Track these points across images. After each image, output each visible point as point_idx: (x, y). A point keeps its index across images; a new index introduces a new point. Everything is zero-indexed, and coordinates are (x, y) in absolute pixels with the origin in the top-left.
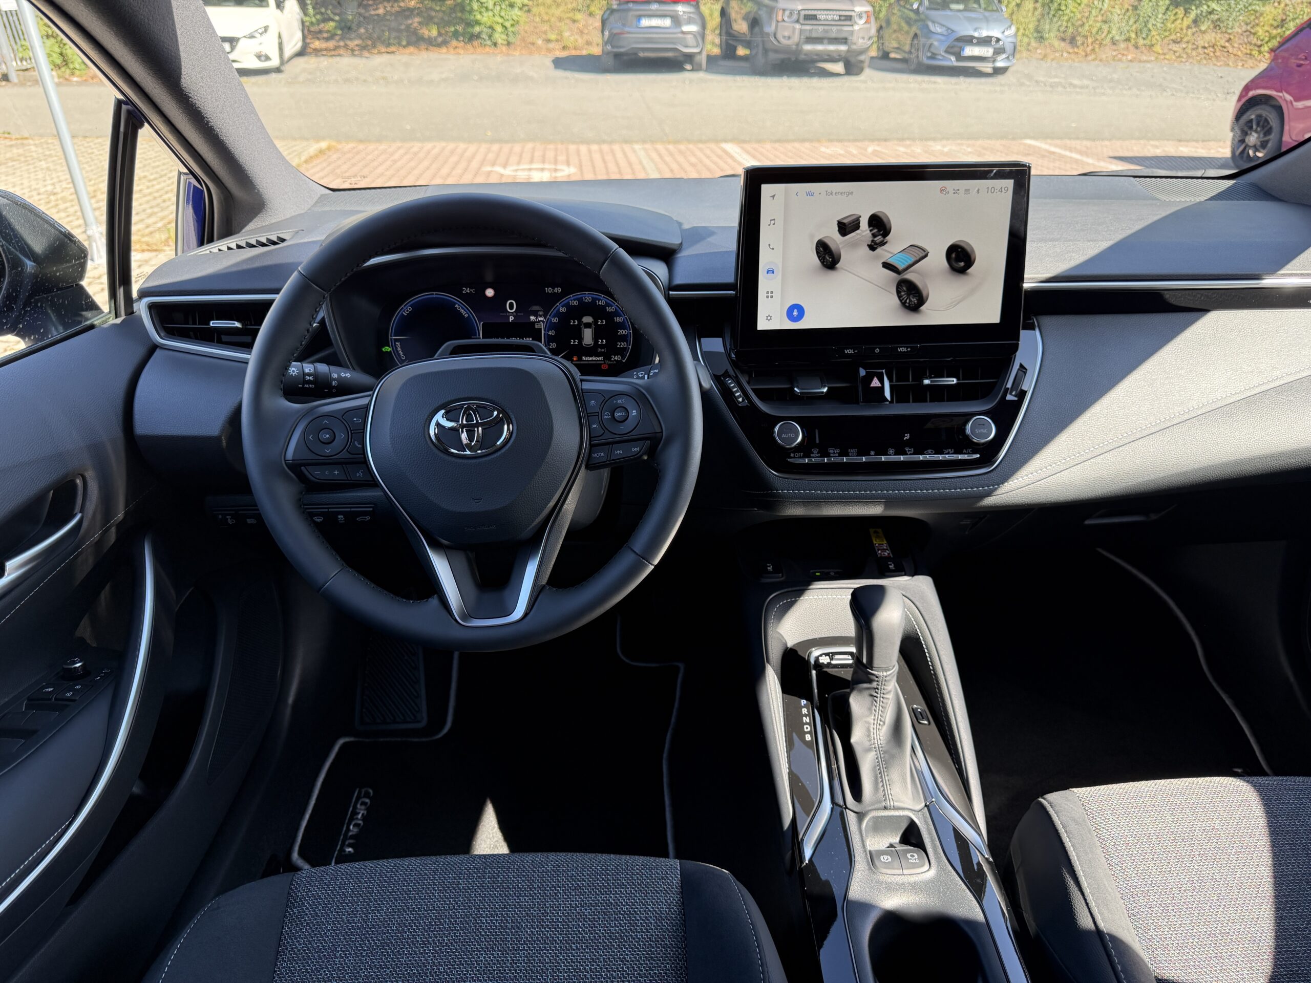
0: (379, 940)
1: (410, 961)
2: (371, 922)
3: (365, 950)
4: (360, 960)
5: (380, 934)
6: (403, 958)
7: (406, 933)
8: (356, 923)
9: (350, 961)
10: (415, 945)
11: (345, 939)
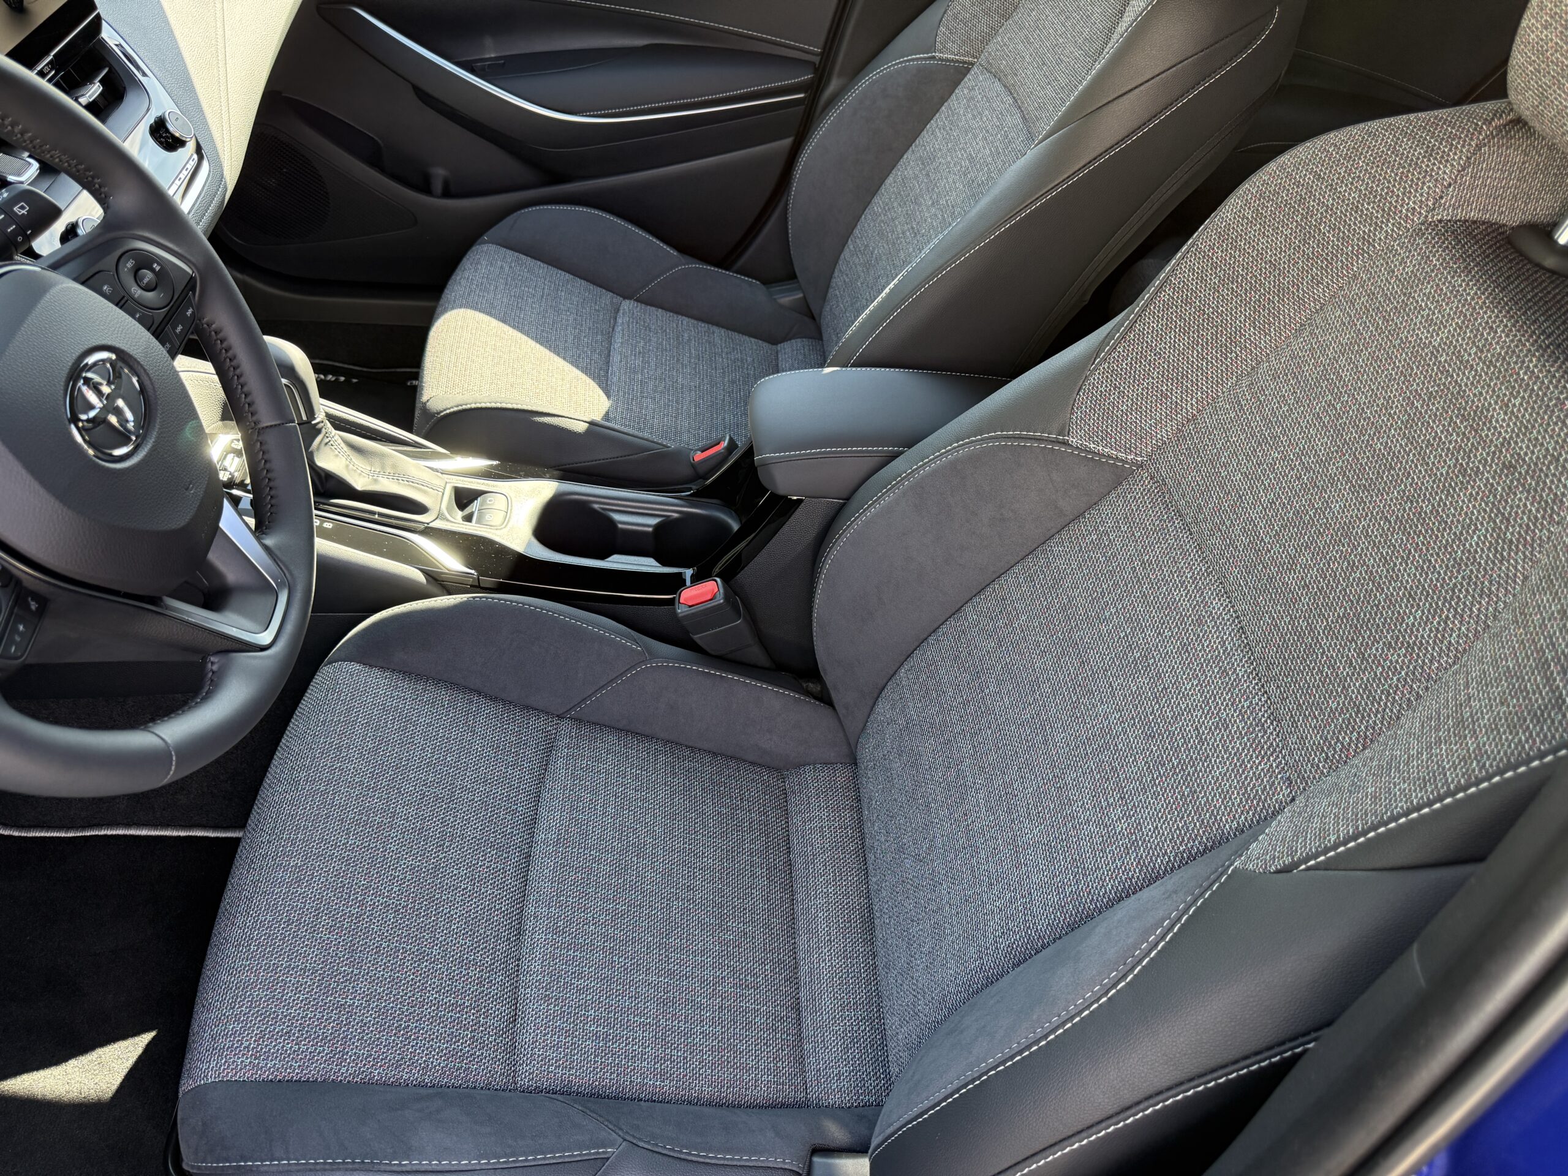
0: (344, 955)
1: (378, 921)
2: (319, 965)
3: (352, 972)
4: (363, 976)
5: (337, 954)
6: (373, 929)
7: (343, 925)
8: (314, 983)
9: (361, 988)
10: (361, 915)
11: (332, 995)
